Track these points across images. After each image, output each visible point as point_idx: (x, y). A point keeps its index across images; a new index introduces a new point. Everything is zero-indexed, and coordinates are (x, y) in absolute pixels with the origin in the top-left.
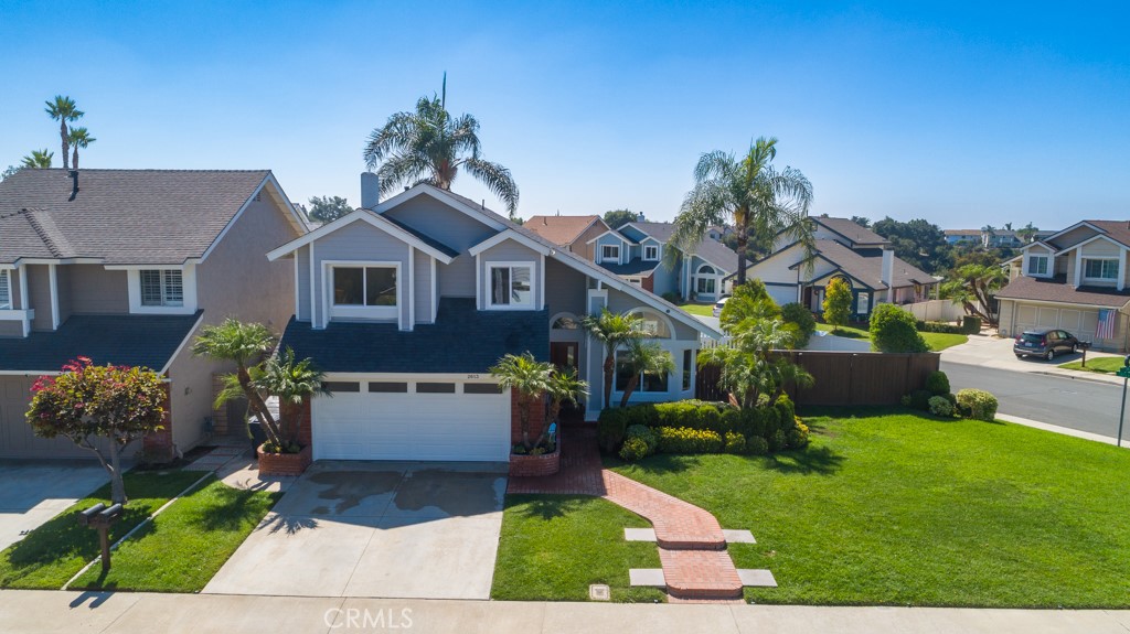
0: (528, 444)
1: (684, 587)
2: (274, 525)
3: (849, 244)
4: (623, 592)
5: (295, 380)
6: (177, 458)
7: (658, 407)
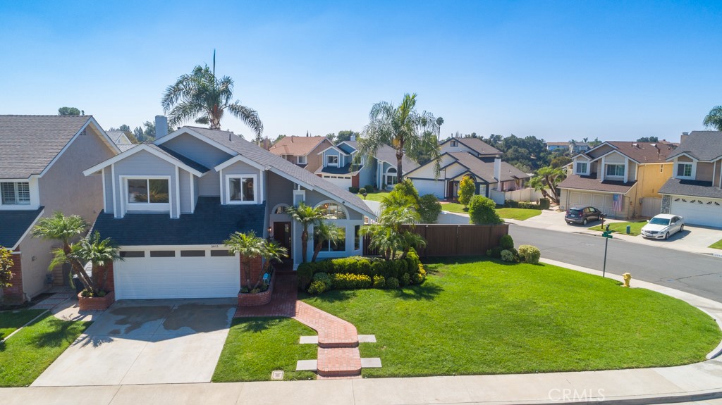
0: (250, 287)
1: (326, 370)
2: (84, 342)
3: (476, 154)
4: (291, 375)
5: (100, 252)
6: (27, 301)
7: (334, 261)
